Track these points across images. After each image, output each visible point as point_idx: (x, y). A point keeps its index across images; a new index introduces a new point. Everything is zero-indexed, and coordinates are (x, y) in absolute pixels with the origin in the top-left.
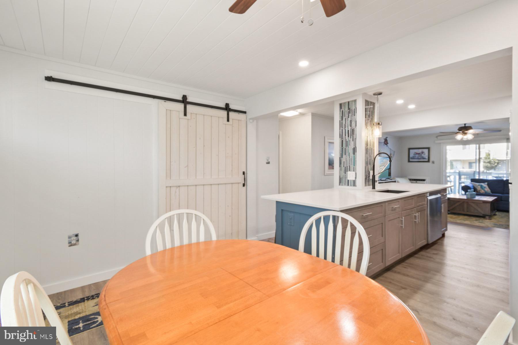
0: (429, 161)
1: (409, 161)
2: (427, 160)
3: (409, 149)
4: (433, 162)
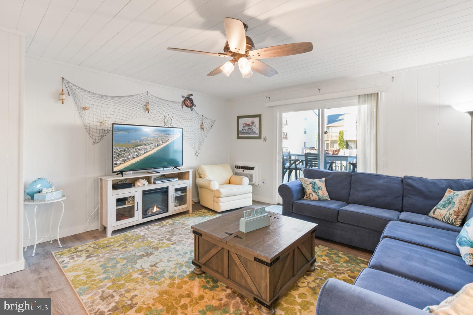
0: (259, 138)
1: (238, 138)
2: (258, 136)
3: (239, 117)
4: (265, 139)
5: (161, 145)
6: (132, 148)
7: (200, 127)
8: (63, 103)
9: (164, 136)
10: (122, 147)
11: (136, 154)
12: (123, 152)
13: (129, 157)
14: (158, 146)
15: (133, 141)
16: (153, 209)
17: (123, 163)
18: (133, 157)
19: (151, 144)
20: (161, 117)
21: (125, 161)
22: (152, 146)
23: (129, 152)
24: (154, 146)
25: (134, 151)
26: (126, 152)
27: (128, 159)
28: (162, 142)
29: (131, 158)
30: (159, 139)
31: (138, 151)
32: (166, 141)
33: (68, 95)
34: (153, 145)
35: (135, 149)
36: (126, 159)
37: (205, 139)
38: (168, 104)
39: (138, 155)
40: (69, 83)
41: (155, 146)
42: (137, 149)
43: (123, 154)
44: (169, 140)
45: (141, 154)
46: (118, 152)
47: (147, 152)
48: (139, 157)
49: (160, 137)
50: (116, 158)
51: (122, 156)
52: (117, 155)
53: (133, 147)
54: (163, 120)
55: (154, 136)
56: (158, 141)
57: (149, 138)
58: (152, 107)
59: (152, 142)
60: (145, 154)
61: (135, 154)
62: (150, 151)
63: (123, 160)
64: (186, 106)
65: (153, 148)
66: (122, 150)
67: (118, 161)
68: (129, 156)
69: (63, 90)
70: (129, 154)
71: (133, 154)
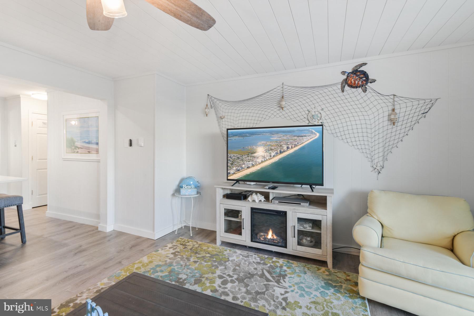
5: (286, 151)
6: (246, 156)
7: (386, 118)
8: (207, 116)
9: (290, 138)
10: (235, 155)
11: (252, 162)
12: (237, 160)
13: (243, 166)
14: (281, 152)
15: (248, 147)
16: (268, 234)
17: (236, 173)
18: (248, 166)
19: (272, 150)
20: (303, 113)
21: (238, 171)
22: (272, 153)
23: (243, 161)
24: (275, 153)
25: (250, 159)
26: (240, 161)
27: (242, 168)
28: (288, 148)
29: (245, 167)
30: (282, 143)
31: (253, 159)
32: (293, 145)
33: (211, 108)
34: (273, 151)
35: (251, 157)
36: (239, 169)
37: (402, 140)
38: (314, 92)
39: (253, 165)
40: (212, 98)
41: (277, 153)
42: (252, 157)
43: (237, 162)
44: (298, 144)
45: (258, 163)
46: (231, 160)
47: (266, 161)
48: (255, 167)
49: (284, 140)
50: (229, 166)
51: (235, 165)
52: (231, 164)
53: (248, 154)
54: (306, 116)
55: (276, 140)
56: (281, 146)
57: (268, 143)
58: (290, 101)
59: (273, 148)
60: (262, 163)
61: (250, 162)
62: (269, 159)
63: (236, 169)
64: (351, 86)
65: (274, 156)
66: (236, 157)
67: (232, 170)
68: (243, 164)
69: (207, 105)
70: (243, 162)
71: (248, 162)
